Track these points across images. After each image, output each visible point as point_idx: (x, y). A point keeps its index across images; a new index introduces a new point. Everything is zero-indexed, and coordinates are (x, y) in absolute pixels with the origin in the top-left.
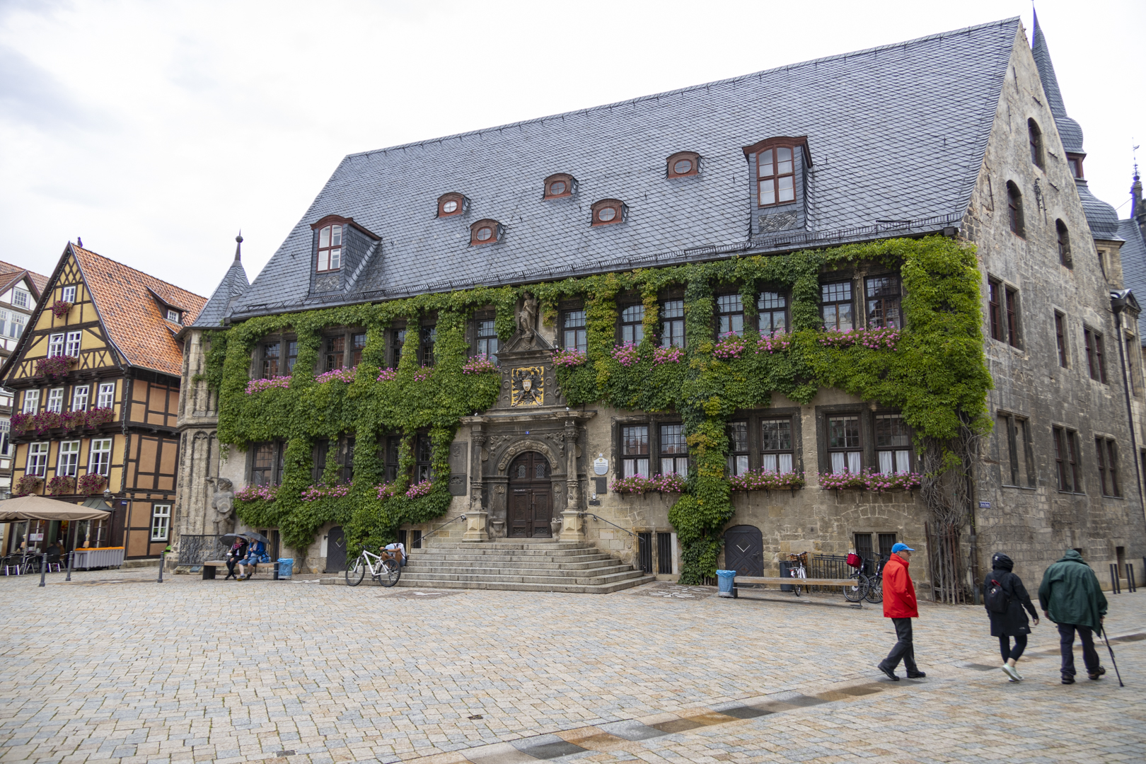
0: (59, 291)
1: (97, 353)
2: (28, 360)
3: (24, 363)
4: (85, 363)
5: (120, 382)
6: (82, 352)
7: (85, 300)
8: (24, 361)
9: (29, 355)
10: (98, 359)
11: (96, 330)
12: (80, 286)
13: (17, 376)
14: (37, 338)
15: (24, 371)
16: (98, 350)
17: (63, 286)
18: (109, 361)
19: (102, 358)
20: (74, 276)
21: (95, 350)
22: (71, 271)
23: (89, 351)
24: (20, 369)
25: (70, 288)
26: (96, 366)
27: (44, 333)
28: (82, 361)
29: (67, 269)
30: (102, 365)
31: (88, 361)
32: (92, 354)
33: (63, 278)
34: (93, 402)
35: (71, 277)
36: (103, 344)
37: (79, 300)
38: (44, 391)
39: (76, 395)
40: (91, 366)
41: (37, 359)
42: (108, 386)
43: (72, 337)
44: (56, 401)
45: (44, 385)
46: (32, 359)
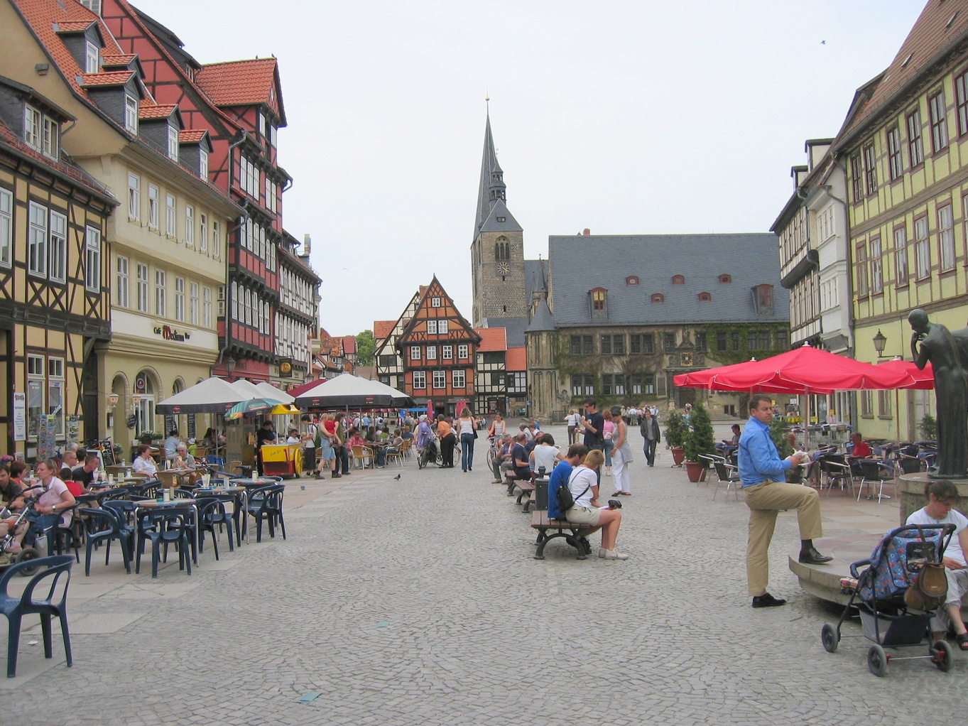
0: (429, 300)
1: (459, 332)
2: (414, 332)
5: (470, 345)
7: (447, 305)
8: (412, 333)
9: (415, 330)
10: (460, 335)
11: (456, 320)
12: (443, 299)
13: (409, 340)
14: (419, 322)
15: (413, 337)
16: (460, 330)
18: (466, 335)
19: (462, 334)
22: (435, 290)
23: (454, 330)
24: (410, 337)
25: (436, 299)
26: (459, 337)
27: (422, 320)
28: (450, 335)
29: (433, 290)
31: (453, 335)
32: (456, 332)
33: (431, 294)
34: (455, 353)
35: (436, 293)
36: (462, 328)
37: (443, 305)
38: (424, 348)
39: (444, 350)
40: (456, 337)
41: (421, 332)
42: (463, 346)
43: (441, 323)
44: (431, 352)
45: (424, 344)
46: (417, 332)
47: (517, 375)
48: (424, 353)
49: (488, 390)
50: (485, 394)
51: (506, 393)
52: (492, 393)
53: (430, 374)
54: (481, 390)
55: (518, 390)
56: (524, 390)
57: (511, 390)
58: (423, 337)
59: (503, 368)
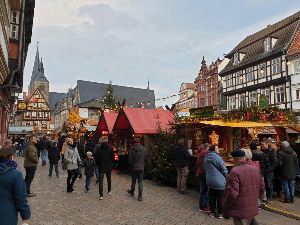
0: (35, 95)
2: (28, 107)
4: (43, 109)
5: (50, 113)
6: (42, 107)
10: (46, 109)
11: (45, 104)
17: (36, 95)
20: (39, 93)
21: (45, 107)
25: (38, 95)
27: (32, 102)
28: (42, 109)
29: (37, 92)
34: (44, 115)
39: (39, 114)
42: (47, 113)
43: (39, 104)
44: (34, 114)
45: (32, 111)
48: (31, 114)
53: (33, 122)
58: (31, 108)
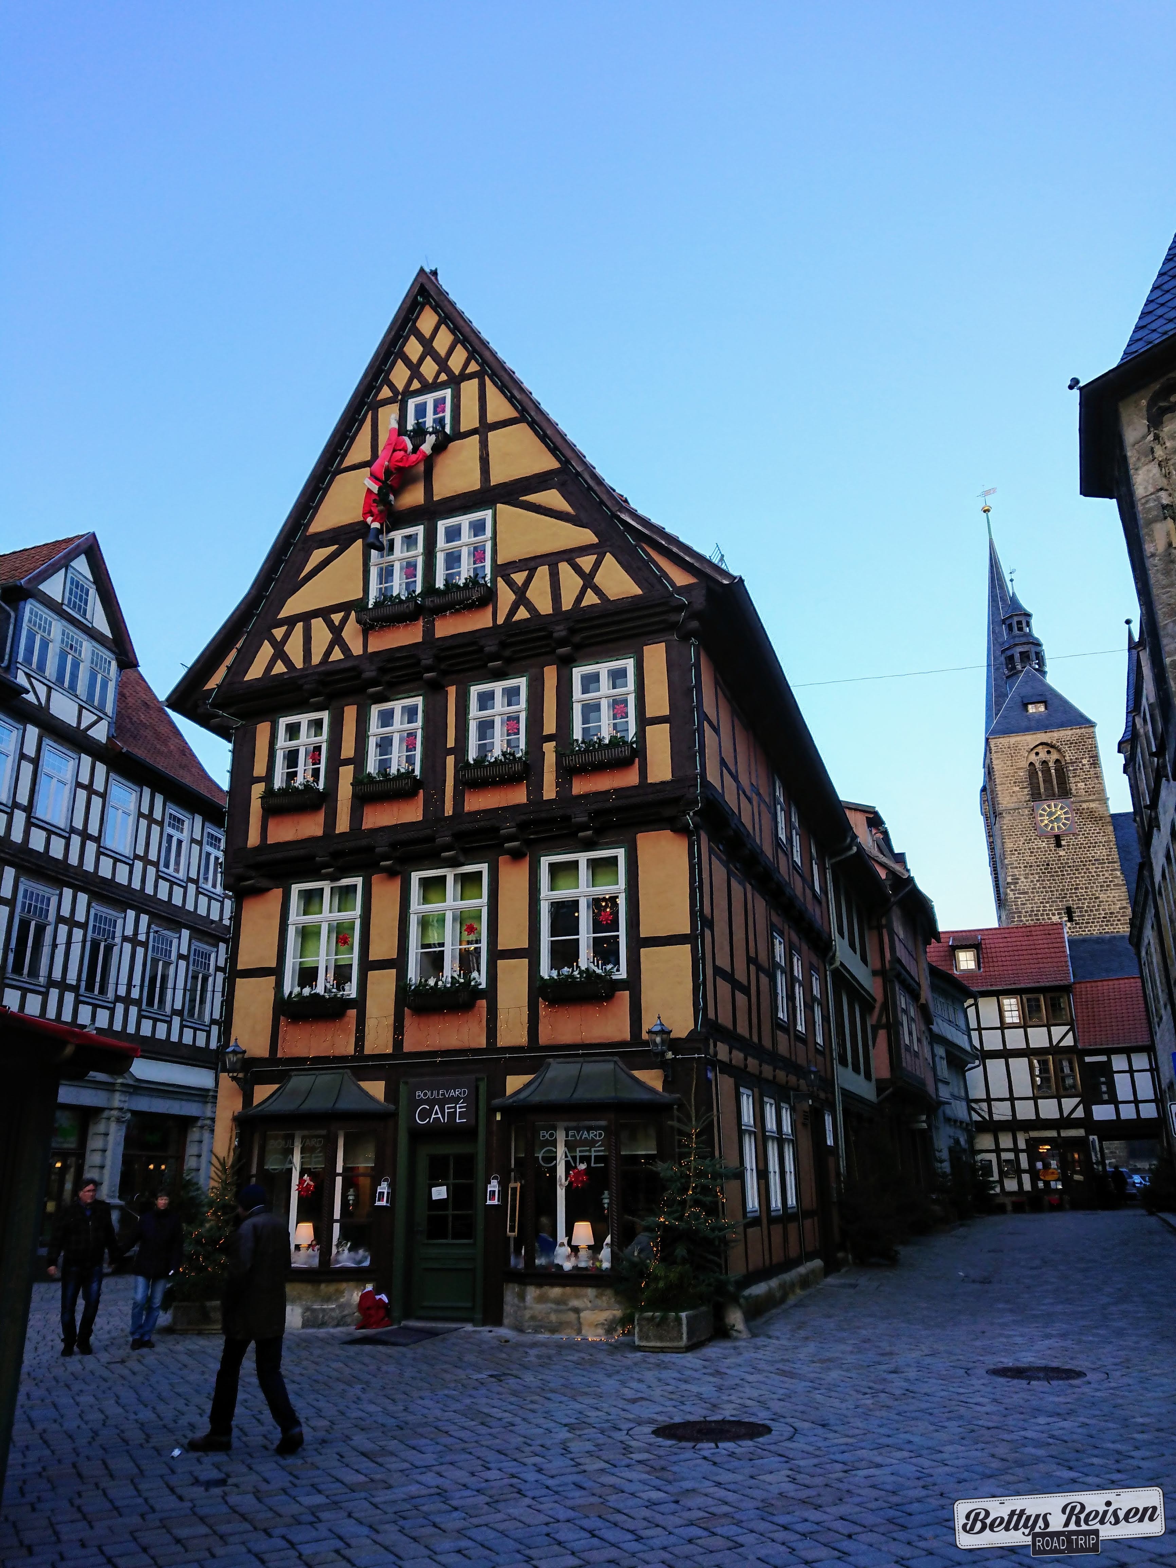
0: (388, 412)
1: (564, 568)
2: (291, 622)
3: (279, 633)
4: (521, 599)
6: (503, 570)
7: (491, 418)
8: (280, 624)
9: (293, 606)
10: (572, 586)
11: (552, 497)
12: (470, 386)
13: (255, 672)
14: (320, 554)
15: (280, 654)
16: (570, 555)
17: (401, 398)
19: (588, 580)
21: (552, 560)
22: (430, 351)
23: (530, 564)
24: (267, 650)
25: (429, 399)
26: (567, 604)
27: (341, 537)
28: (506, 596)
30: (591, 599)
31: (528, 594)
32: (543, 571)
33: (399, 376)
35: (428, 367)
37: (471, 421)
38: (350, 713)
39: (474, 711)
40: (545, 607)
41: (324, 613)
42: (603, 669)
43: (453, 534)
46: (306, 617)
47: (1119, 1063)
48: (349, 745)
49: (1025, 1111)
50: (1014, 1126)
51: (1087, 1122)
52: (1039, 1123)
54: (1002, 1112)
55: (1128, 1112)
56: (1149, 1111)
57: (1102, 1112)
58: (337, 640)
59: (1069, 1041)
